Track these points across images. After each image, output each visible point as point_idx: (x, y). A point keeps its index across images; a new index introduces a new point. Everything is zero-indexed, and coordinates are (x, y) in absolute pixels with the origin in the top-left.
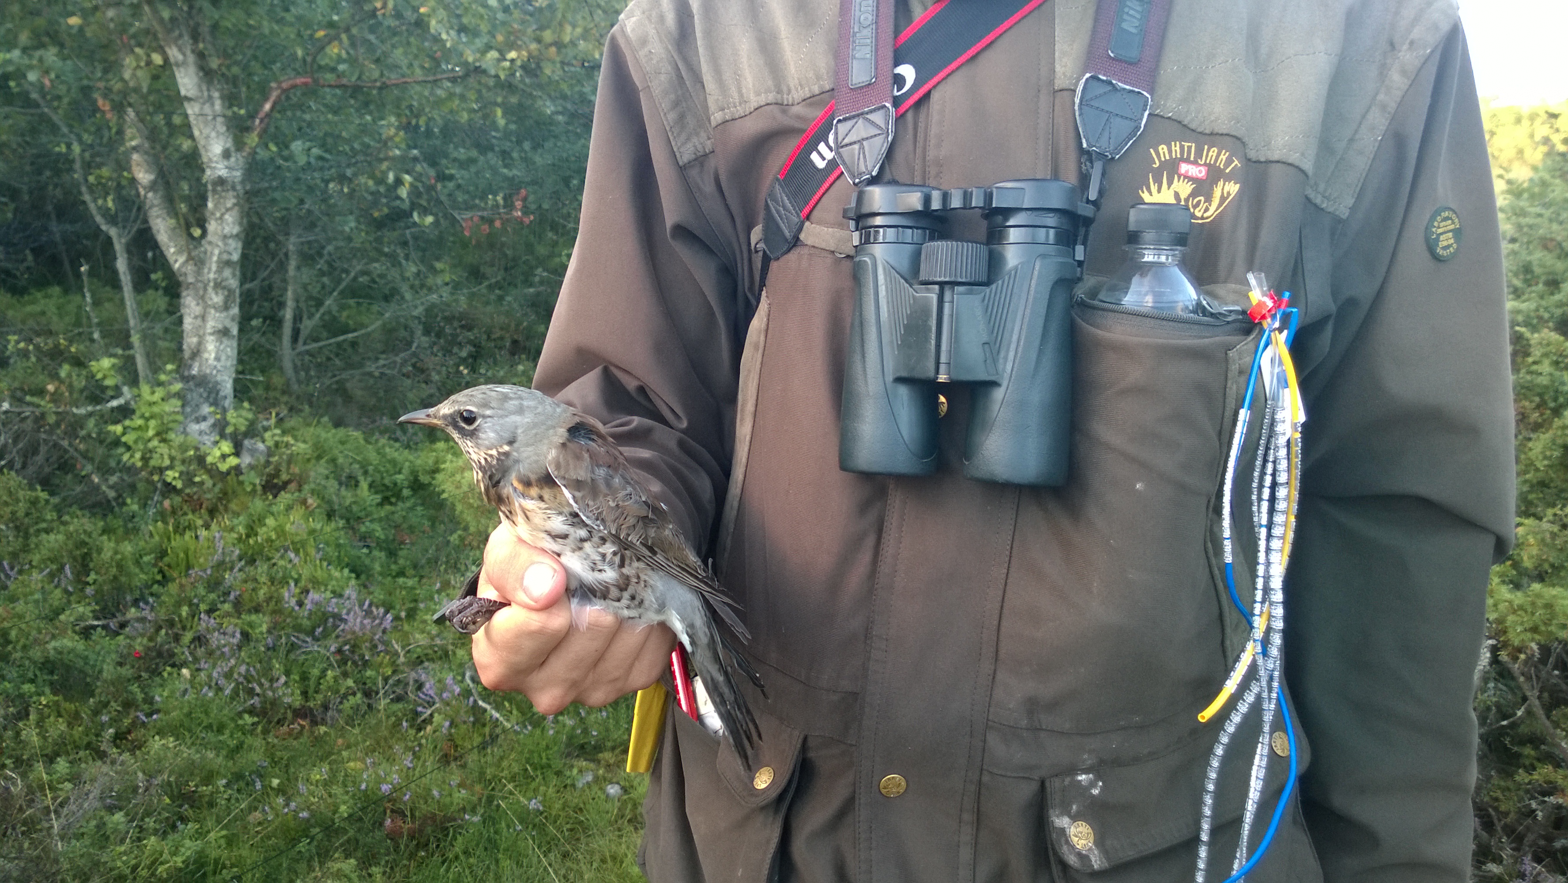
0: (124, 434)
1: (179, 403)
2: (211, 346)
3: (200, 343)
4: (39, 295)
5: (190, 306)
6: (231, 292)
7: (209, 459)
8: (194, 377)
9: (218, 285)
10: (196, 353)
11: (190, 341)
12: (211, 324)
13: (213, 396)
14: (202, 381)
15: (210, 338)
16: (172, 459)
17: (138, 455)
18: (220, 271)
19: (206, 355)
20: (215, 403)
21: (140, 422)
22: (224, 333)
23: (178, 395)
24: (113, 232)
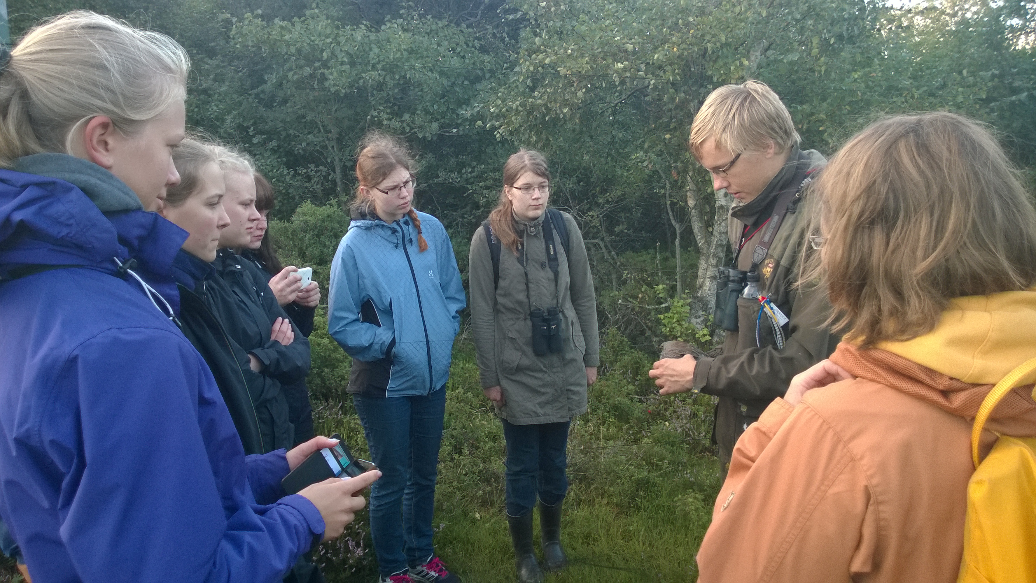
0: (664, 319)
1: (689, 308)
2: (708, 283)
3: (703, 282)
4: (644, 253)
5: (702, 264)
6: (720, 259)
7: (697, 336)
8: (698, 297)
9: (714, 255)
10: (701, 286)
11: (700, 280)
12: (709, 274)
13: (705, 307)
14: (701, 299)
15: (708, 280)
16: (682, 333)
17: (668, 329)
18: (716, 249)
19: (705, 288)
20: (705, 310)
21: (671, 314)
22: (714, 278)
23: (689, 304)
24: (677, 226)
